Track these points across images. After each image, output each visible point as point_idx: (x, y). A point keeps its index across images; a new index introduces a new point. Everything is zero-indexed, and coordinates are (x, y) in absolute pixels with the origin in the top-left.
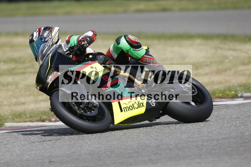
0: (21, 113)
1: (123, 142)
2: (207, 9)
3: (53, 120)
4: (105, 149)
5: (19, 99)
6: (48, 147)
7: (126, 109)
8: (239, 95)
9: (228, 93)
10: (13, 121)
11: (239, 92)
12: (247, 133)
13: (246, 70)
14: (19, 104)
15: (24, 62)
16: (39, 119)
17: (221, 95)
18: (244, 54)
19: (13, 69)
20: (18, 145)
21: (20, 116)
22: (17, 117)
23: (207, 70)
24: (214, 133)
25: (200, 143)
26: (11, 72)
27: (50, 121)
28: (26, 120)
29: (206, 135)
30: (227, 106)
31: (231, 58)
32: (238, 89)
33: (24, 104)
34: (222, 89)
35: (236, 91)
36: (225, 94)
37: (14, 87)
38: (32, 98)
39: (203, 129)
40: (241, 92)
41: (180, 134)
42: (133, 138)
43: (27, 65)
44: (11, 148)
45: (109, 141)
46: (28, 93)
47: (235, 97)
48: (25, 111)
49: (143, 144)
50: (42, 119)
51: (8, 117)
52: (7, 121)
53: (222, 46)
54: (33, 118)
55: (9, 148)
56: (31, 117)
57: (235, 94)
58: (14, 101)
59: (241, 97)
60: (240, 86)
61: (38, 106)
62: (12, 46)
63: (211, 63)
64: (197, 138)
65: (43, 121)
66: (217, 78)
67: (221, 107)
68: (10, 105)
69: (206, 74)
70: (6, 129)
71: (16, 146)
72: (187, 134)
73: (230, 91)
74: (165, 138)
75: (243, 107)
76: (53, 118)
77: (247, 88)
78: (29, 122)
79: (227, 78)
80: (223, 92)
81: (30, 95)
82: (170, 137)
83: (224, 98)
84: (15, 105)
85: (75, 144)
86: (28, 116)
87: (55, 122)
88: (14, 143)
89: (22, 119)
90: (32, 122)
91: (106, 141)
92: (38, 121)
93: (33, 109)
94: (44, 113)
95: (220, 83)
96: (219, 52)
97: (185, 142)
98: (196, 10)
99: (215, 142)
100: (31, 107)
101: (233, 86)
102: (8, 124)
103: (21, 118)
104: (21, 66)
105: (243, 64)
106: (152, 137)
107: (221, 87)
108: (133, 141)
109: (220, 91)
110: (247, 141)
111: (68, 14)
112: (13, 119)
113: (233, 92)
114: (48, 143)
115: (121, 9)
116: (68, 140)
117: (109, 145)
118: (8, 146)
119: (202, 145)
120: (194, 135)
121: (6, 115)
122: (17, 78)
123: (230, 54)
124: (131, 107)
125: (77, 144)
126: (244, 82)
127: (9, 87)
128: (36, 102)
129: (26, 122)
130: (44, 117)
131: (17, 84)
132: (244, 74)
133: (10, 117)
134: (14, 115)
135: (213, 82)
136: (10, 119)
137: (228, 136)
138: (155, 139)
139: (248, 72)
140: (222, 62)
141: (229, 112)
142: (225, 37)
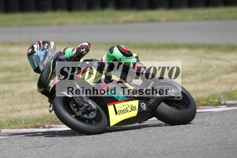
0: (17, 120)
1: (113, 148)
2: (193, 20)
3: (47, 126)
4: (96, 154)
5: (15, 106)
6: (42, 152)
7: (121, 112)
8: (223, 102)
9: (211, 100)
10: (9, 127)
11: (222, 100)
12: (230, 140)
13: (229, 78)
14: (15, 111)
15: (19, 71)
16: (33, 125)
17: (205, 102)
18: (227, 64)
19: (9, 77)
20: (14, 151)
21: (16, 123)
22: (12, 124)
23: (192, 78)
24: (199, 139)
25: (185, 149)
26: (7, 81)
27: (44, 127)
28: (21, 126)
29: (191, 141)
30: (211, 113)
31: (215, 67)
32: (222, 97)
33: (19, 111)
34: (206, 97)
35: (219, 99)
36: (209, 101)
37: (10, 95)
38: (27, 105)
39: (189, 135)
40: (224, 99)
41: (166, 141)
42: (122, 144)
43: (22, 74)
44: (7, 153)
45: (99, 147)
46: (23, 101)
47: (219, 104)
48: (20, 118)
49: (131, 150)
50: (36, 125)
51: (4, 123)
52: (3, 127)
53: (206, 55)
54: (28, 125)
55: (5, 153)
56: (26, 123)
57: (218, 102)
58: (10, 108)
59: (225, 104)
60: (223, 94)
61: (33, 113)
62: (8, 55)
63: (196, 71)
64: (183, 144)
65: (38, 127)
66: (201, 87)
67: (205, 114)
68: (6, 113)
69: (192, 83)
70: (2, 135)
71: (12, 152)
72: (173, 140)
73: (214, 99)
74: (152, 144)
75: (226, 114)
76: (47, 124)
77: (230, 95)
78: (24, 128)
79: (211, 86)
80: (207, 100)
81: (25, 103)
82: (157, 143)
83: (208, 105)
84: (11, 112)
85: (67, 150)
86: (23, 122)
87: (49, 128)
88: (9, 148)
89: (18, 126)
90: (27, 128)
91: (97, 146)
92: (33, 127)
93: (28, 116)
94: (38, 120)
95: (205, 91)
96: (204, 61)
97: (172, 148)
98: (182, 20)
99: (199, 148)
100: (26, 114)
101: (217, 94)
102: (4, 131)
103: (16, 125)
104: (16, 74)
105: (227, 73)
106: (140, 143)
107: (206, 95)
108: (122, 147)
109: (205, 99)
110: (230, 147)
111: (61, 24)
112: (9, 126)
113: (217, 100)
114: (43, 148)
115: (111, 20)
116: (60, 146)
117: (100, 151)
118: (4, 151)
119: (187, 151)
120: (180, 141)
121: (2, 121)
122: (13, 86)
123: (214, 63)
124: (125, 110)
125: (70, 150)
126: (227, 90)
127: (6, 95)
128: (31, 109)
129: (22, 128)
130: (38, 124)
131: (12, 92)
132: (227, 83)
133: (6, 124)
134: (10, 121)
135: (198, 90)
136: (6, 125)
137: (212, 142)
138: (143, 145)
139: (230, 81)
140: (206, 71)
141: (213, 119)
142: (210, 47)
